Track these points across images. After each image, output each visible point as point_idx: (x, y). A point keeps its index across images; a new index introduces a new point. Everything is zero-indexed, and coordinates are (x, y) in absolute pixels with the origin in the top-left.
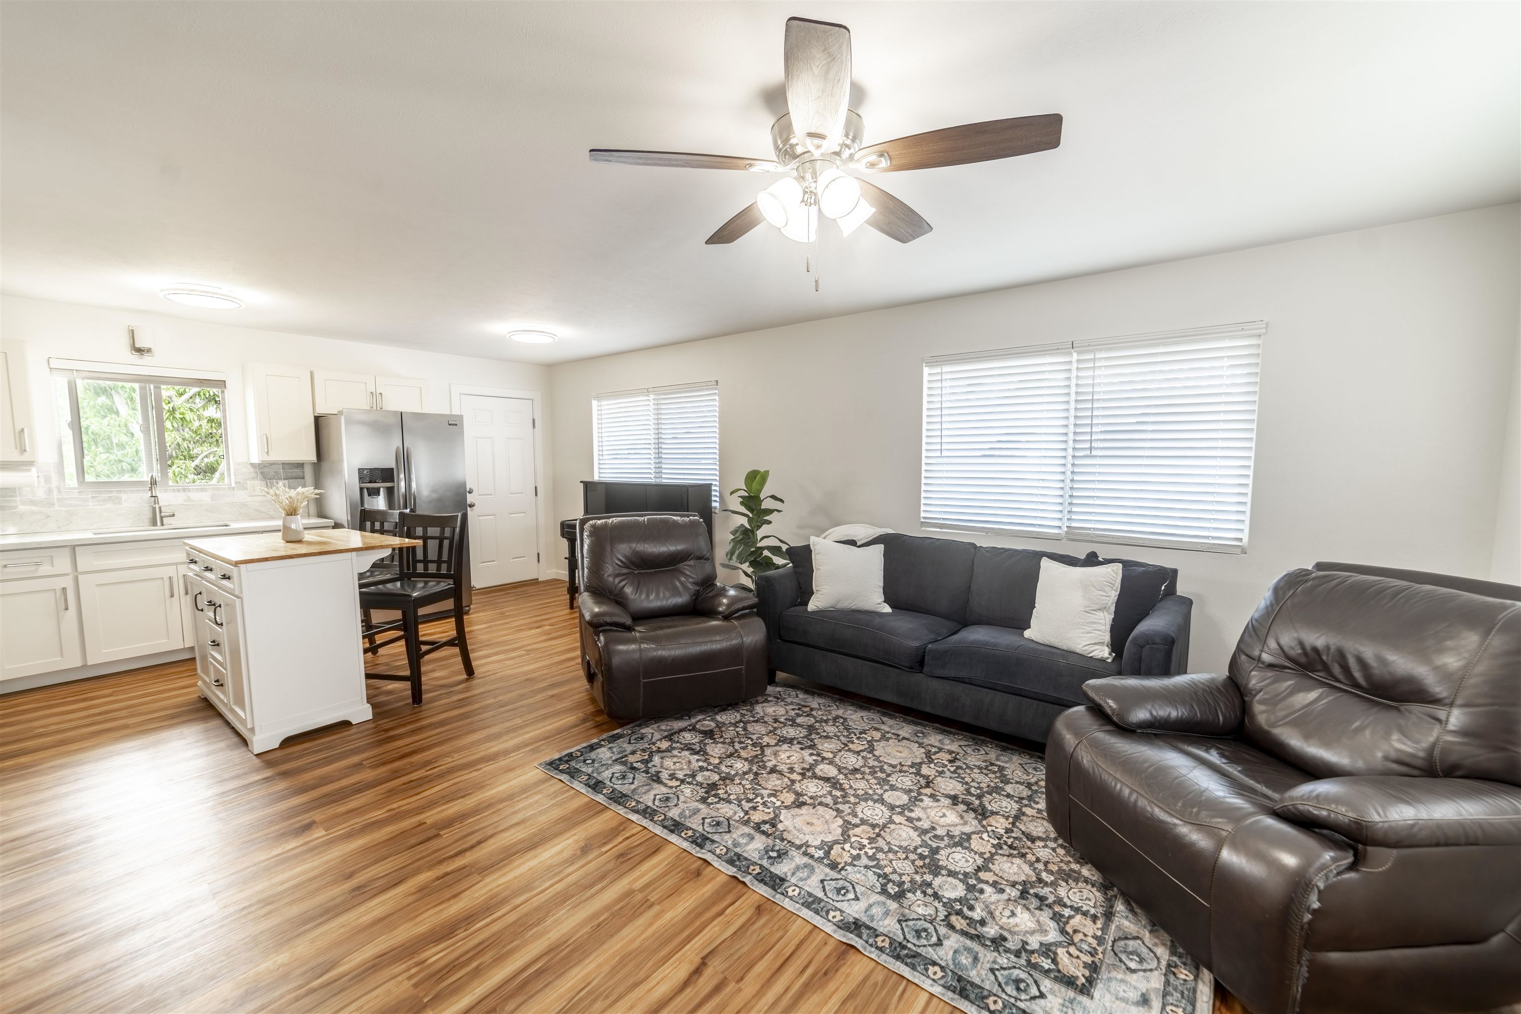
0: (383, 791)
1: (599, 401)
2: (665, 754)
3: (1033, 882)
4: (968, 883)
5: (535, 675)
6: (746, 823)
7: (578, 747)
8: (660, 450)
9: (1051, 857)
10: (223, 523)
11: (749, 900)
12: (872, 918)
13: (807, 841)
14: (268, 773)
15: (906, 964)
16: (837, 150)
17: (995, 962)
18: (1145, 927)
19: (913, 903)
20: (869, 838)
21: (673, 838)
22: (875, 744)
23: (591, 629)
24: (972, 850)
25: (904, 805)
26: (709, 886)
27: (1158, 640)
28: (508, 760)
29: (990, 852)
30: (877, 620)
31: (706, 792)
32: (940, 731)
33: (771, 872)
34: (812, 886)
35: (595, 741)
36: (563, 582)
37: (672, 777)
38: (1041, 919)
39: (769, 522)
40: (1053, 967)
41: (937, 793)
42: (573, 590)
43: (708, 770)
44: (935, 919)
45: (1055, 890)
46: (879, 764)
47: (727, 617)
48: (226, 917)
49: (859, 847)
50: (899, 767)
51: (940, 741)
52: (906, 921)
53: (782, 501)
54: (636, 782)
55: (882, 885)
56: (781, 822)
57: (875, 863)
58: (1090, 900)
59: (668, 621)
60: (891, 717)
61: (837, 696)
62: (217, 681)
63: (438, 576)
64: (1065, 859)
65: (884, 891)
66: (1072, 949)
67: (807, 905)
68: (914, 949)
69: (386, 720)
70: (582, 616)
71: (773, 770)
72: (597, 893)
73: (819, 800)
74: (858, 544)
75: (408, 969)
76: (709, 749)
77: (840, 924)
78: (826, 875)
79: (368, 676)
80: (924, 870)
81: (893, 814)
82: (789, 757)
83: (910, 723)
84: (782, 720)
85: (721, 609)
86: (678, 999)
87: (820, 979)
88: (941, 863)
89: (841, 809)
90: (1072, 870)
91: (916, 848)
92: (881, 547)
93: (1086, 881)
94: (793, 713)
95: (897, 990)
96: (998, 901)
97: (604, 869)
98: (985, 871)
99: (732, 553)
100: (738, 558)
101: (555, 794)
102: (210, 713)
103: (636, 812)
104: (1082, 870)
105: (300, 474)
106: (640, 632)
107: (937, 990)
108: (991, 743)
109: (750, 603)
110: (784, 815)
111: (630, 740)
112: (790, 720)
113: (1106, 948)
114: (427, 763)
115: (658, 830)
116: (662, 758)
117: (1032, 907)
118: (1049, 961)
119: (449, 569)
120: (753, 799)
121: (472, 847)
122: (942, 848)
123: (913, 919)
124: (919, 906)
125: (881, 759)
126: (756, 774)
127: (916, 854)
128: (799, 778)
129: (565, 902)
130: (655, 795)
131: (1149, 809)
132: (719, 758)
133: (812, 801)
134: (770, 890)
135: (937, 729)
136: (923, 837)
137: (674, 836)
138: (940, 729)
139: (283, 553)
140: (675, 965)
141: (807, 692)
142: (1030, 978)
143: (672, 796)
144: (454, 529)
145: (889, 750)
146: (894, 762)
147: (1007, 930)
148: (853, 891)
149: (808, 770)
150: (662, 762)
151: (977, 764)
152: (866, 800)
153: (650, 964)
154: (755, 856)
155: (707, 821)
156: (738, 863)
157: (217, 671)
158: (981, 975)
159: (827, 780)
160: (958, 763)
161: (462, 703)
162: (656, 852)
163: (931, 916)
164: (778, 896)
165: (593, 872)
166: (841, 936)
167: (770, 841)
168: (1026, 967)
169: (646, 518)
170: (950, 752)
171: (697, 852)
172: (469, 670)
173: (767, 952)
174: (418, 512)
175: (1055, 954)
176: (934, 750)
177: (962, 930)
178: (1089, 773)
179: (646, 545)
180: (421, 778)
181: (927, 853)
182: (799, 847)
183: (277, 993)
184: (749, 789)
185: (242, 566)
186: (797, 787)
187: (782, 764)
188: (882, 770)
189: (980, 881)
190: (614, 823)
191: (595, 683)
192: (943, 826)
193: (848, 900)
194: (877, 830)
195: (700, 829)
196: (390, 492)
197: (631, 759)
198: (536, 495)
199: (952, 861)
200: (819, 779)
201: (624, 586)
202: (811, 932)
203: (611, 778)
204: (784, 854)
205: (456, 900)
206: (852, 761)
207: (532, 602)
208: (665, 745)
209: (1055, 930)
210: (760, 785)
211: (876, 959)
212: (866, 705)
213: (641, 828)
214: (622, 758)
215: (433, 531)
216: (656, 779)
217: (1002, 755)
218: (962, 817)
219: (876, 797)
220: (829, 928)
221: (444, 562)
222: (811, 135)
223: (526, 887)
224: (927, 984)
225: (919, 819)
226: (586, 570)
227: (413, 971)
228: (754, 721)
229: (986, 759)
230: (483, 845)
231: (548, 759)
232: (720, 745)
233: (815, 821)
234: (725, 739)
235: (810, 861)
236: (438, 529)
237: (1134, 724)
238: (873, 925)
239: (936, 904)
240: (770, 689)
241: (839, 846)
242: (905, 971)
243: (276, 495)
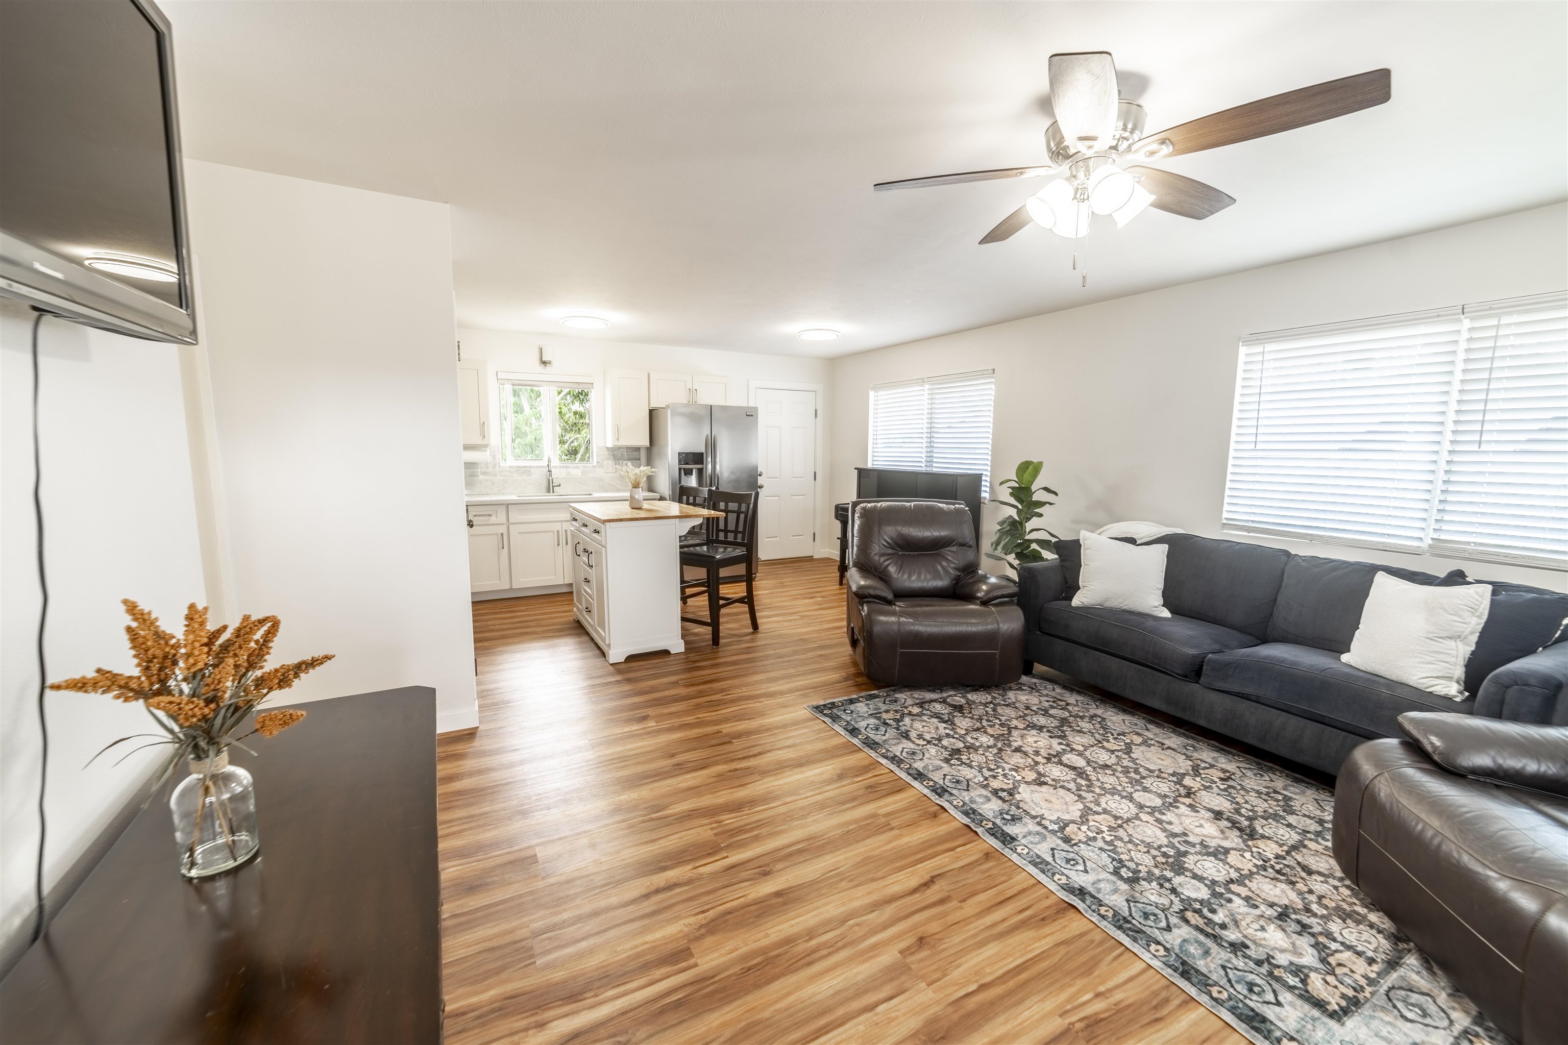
0: (692, 704)
1: (876, 391)
2: (915, 718)
3: (1299, 910)
4: (1214, 890)
5: (806, 637)
6: (985, 787)
7: (840, 699)
8: (932, 439)
9: (1329, 893)
10: (588, 493)
11: (979, 846)
12: (1099, 891)
13: (1043, 815)
14: (619, 678)
15: (1128, 935)
16: (1114, 143)
17: (1229, 961)
18: (1443, 989)
19: (1146, 890)
20: (1109, 826)
21: (916, 784)
22: (1133, 747)
23: (857, 599)
24: (1228, 863)
25: (1155, 807)
26: (944, 827)
27: (1532, 681)
28: (783, 699)
29: (1249, 870)
30: (1151, 623)
31: (950, 755)
32: (1216, 749)
33: (1003, 830)
34: (1043, 850)
35: (855, 696)
36: (835, 561)
37: (920, 737)
38: (1298, 942)
39: (1041, 515)
40: (1300, 985)
41: (1198, 805)
42: (843, 568)
43: (954, 738)
44: (1168, 909)
45: (1325, 923)
46: (1134, 766)
47: (985, 603)
48: (600, 763)
49: (1097, 831)
50: (1157, 773)
51: (1213, 758)
52: (1135, 902)
53: (1056, 494)
54: (887, 735)
55: (1115, 868)
56: (1019, 793)
57: (1111, 848)
58: (1370, 943)
59: (928, 601)
60: (1158, 725)
61: (1099, 697)
62: (587, 608)
63: (735, 544)
64: (1349, 899)
65: (1116, 872)
66: (1330, 978)
67: (1035, 865)
68: (1139, 926)
69: (694, 654)
70: (849, 587)
71: (1018, 750)
72: (848, 809)
73: (1062, 783)
74: (1138, 542)
75: (711, 824)
76: (956, 720)
77: (1065, 887)
78: (1058, 845)
79: (684, 619)
80: (1166, 866)
81: (1141, 812)
82: (1036, 742)
83: (1180, 735)
84: (1034, 708)
85: (979, 595)
86: (908, 899)
87: (1037, 921)
88: (1186, 865)
89: (1084, 795)
90: (1355, 911)
91: (1160, 847)
92: (1165, 547)
93: (1372, 926)
94: (1047, 704)
95: (1113, 951)
96: (1248, 914)
97: (855, 793)
98: (1239, 885)
99: (997, 543)
100: (1003, 548)
101: (820, 731)
102: (581, 631)
103: (886, 758)
104: (1368, 915)
105: (638, 456)
106: (899, 606)
107: (1156, 963)
108: (1281, 772)
109: (1010, 592)
110: (1022, 788)
111: (885, 701)
112: (1042, 710)
113: (1378, 991)
114: (723, 690)
115: (903, 775)
116: (912, 720)
117: (1289, 929)
118: (1297, 980)
119: (743, 539)
120: (994, 769)
121: (755, 756)
122: (1191, 854)
123: (1143, 903)
124: (1152, 894)
125: (1137, 761)
126: (1000, 750)
127: (1159, 851)
128: (1044, 761)
129: (822, 809)
130: (903, 748)
131: (1455, 854)
132: (966, 730)
133: (1054, 783)
134: (1000, 844)
135: (1213, 746)
136: (1171, 839)
137: (916, 782)
138: (1217, 747)
139: (629, 517)
140: (908, 875)
141: (1065, 687)
142: (1268, 986)
143: (918, 751)
144: (749, 505)
145: (1149, 755)
146: (1152, 767)
147: (1251, 940)
148: (1083, 864)
149: (1055, 756)
150: (912, 724)
151: (1256, 788)
152: (1113, 794)
153: (887, 869)
154: (990, 815)
155: (948, 777)
156: (972, 816)
157: (587, 600)
158: (1210, 967)
159: (1074, 768)
160: (1231, 783)
161: (749, 650)
162: (899, 791)
163: (1164, 905)
164: (1007, 850)
165: (846, 794)
166: (1063, 895)
167: (1006, 806)
168: (1265, 976)
169: (913, 504)
170: (1224, 771)
171: (936, 799)
172: (755, 626)
173: (990, 888)
174: (721, 490)
175: (1307, 976)
176: (1203, 765)
177: (1197, 926)
178: (1385, 808)
179: (911, 529)
180: (719, 700)
181: (1172, 854)
182: (1034, 817)
183: (632, 815)
184: (992, 760)
185: (607, 524)
186: (1040, 768)
187: (1028, 746)
188: (1136, 771)
189: (1230, 891)
190: (866, 762)
191: (857, 649)
192: (1197, 835)
193: (1077, 871)
194: (1120, 822)
195: (941, 782)
196: (700, 472)
197: (885, 716)
198: (815, 479)
199: (1200, 867)
200: (1064, 766)
201: (888, 565)
202: (1034, 885)
203: (866, 728)
204: (1018, 819)
205: (743, 788)
206: (1104, 757)
207: (807, 575)
208: (916, 710)
209: (1313, 956)
210: (1003, 760)
211: (1097, 923)
212: (1130, 710)
213: (888, 771)
214: (877, 714)
215: (733, 506)
216: (906, 736)
217: (1293, 786)
218: (1222, 832)
219: (1124, 794)
220: (1053, 887)
221: (740, 532)
222: (1081, 139)
223: (794, 792)
224: (1146, 957)
225: (1170, 823)
226: (855, 548)
227: (714, 825)
228: (1004, 705)
229: (1269, 785)
230: (763, 756)
231: (815, 703)
232: (967, 719)
233: (1054, 800)
234: (974, 715)
235: (1043, 831)
236: (737, 504)
237: (1464, 768)
238: (1100, 896)
239: (1173, 897)
240: (1024, 679)
241: (1076, 826)
242: (1126, 941)
243: (627, 472)
